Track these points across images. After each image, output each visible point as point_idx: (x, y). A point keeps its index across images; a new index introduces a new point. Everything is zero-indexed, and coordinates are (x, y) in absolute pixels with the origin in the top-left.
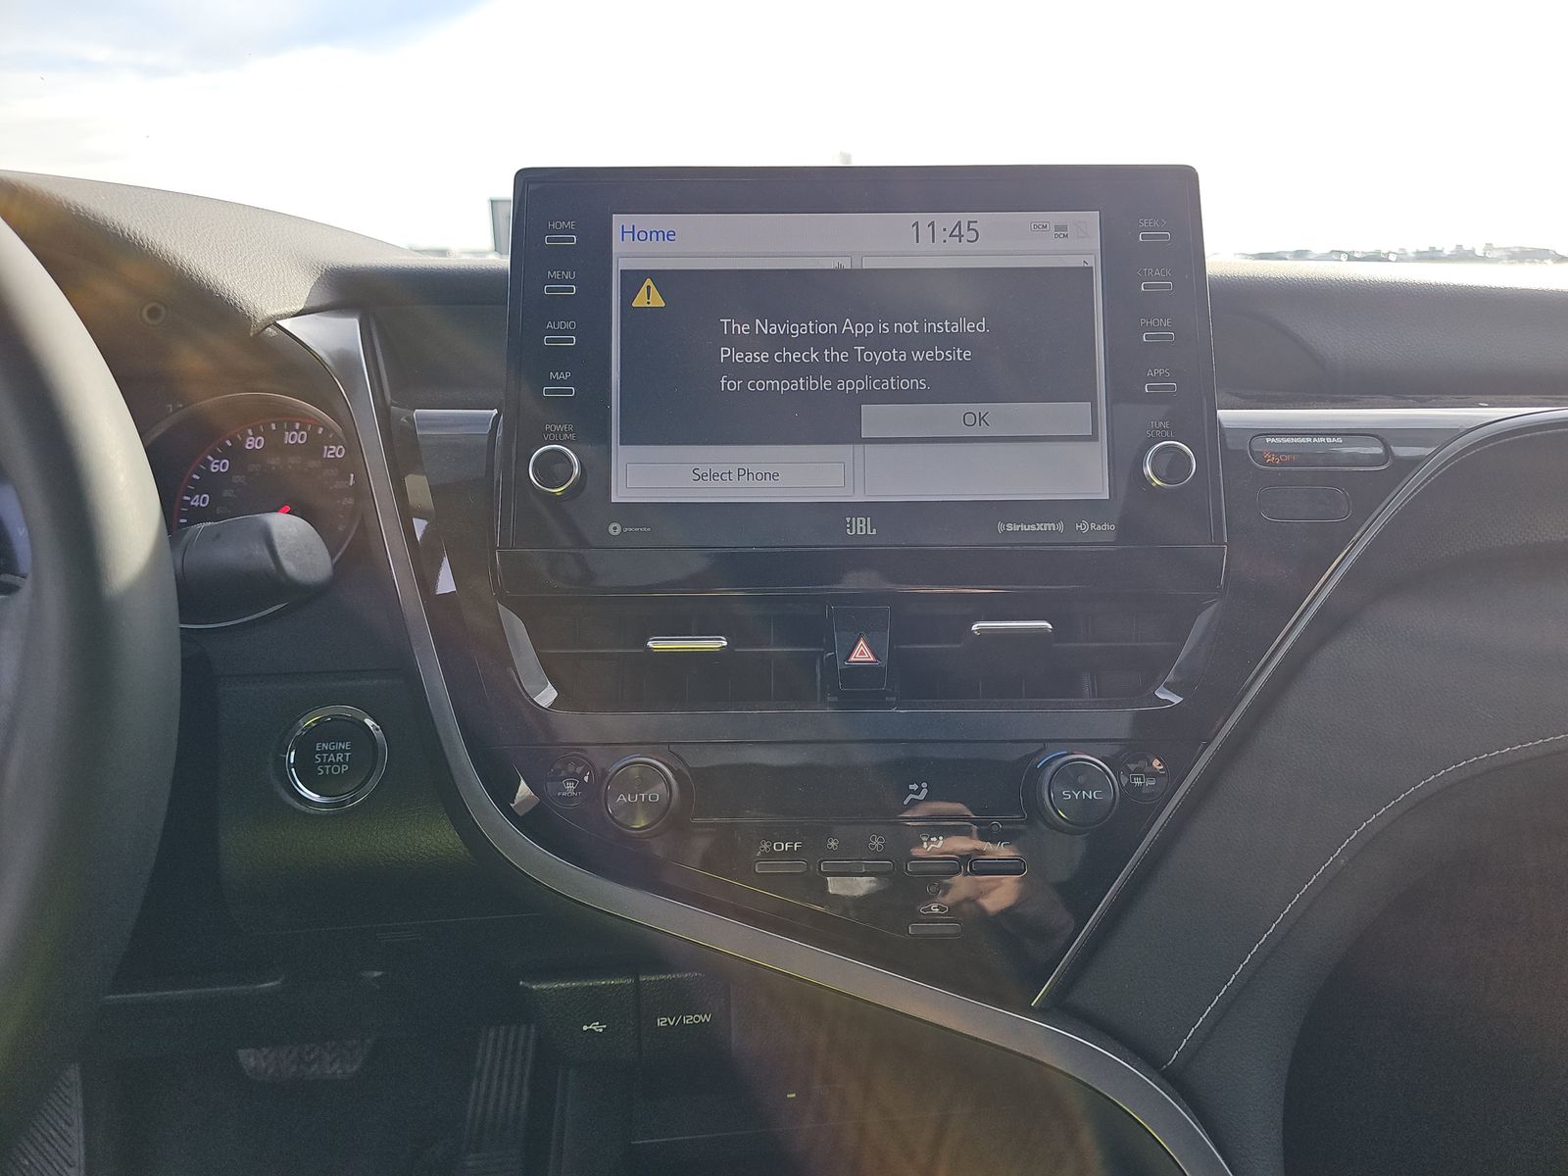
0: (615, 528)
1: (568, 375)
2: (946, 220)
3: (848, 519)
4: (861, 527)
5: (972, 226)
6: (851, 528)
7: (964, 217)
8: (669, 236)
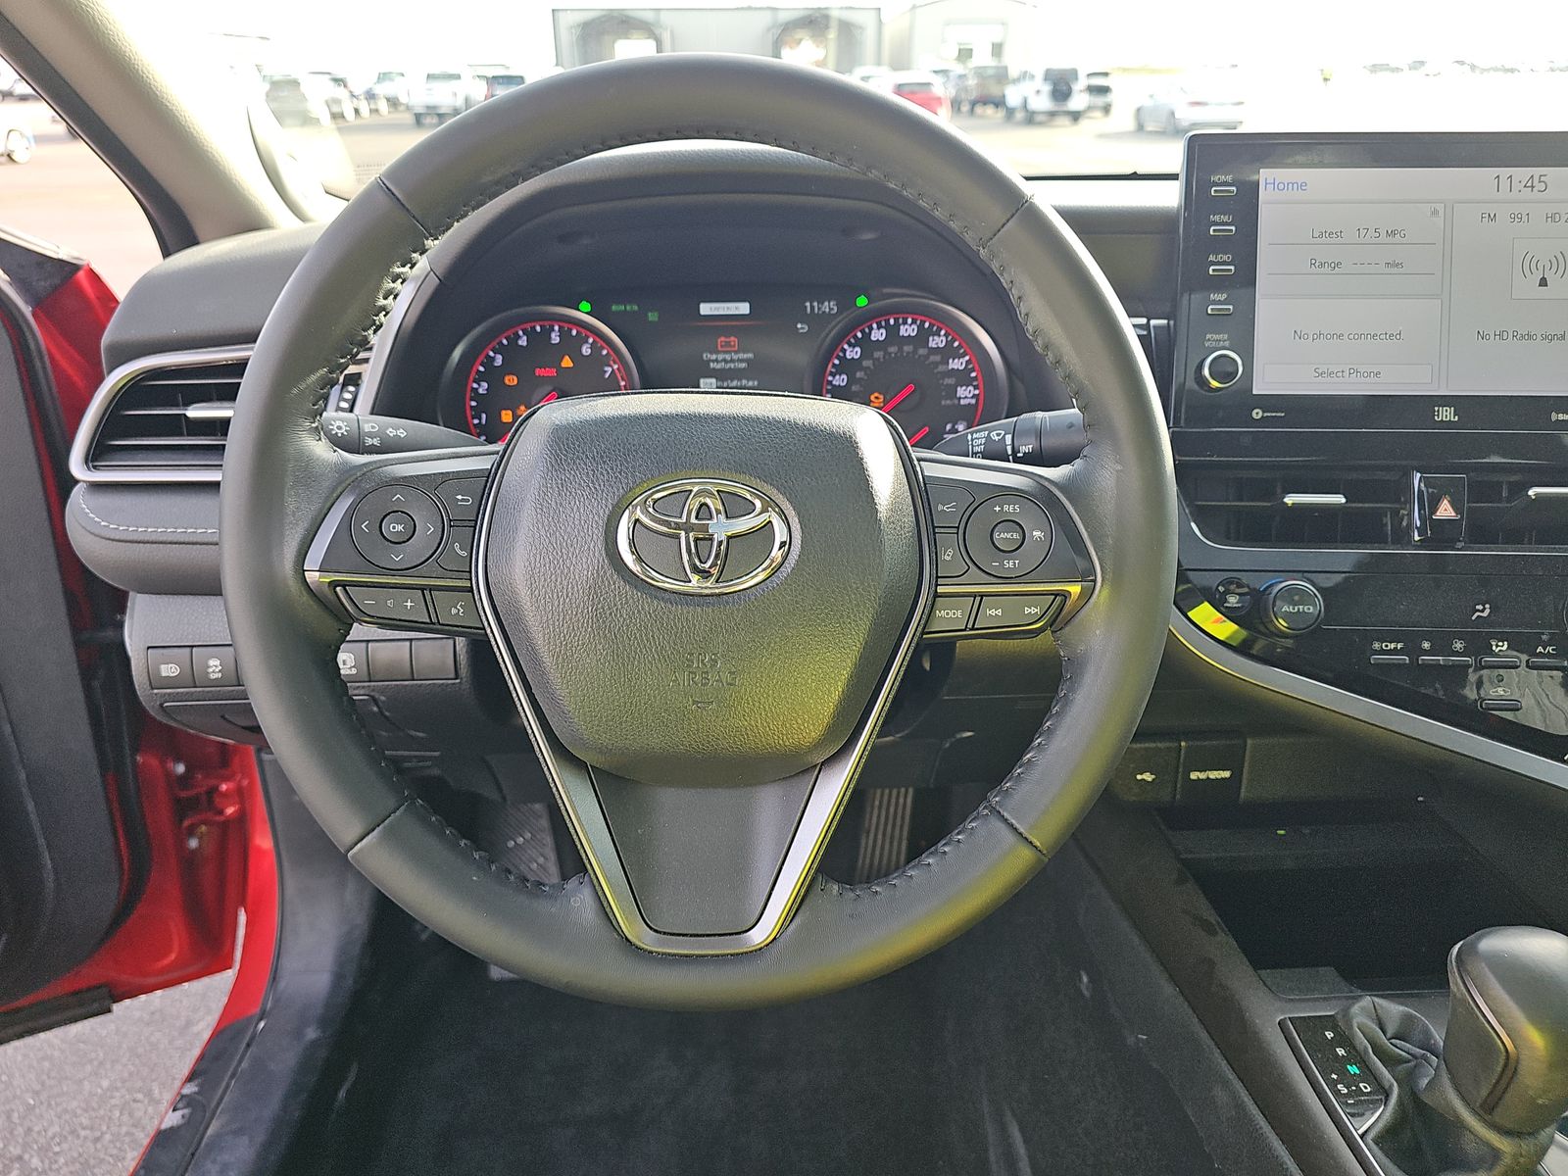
0: (1257, 413)
1: (1225, 296)
2: (1522, 173)
3: (1436, 409)
4: (1446, 414)
5: (1543, 178)
6: (1438, 415)
7: (1537, 171)
8: (1302, 186)
